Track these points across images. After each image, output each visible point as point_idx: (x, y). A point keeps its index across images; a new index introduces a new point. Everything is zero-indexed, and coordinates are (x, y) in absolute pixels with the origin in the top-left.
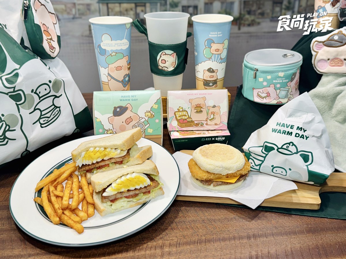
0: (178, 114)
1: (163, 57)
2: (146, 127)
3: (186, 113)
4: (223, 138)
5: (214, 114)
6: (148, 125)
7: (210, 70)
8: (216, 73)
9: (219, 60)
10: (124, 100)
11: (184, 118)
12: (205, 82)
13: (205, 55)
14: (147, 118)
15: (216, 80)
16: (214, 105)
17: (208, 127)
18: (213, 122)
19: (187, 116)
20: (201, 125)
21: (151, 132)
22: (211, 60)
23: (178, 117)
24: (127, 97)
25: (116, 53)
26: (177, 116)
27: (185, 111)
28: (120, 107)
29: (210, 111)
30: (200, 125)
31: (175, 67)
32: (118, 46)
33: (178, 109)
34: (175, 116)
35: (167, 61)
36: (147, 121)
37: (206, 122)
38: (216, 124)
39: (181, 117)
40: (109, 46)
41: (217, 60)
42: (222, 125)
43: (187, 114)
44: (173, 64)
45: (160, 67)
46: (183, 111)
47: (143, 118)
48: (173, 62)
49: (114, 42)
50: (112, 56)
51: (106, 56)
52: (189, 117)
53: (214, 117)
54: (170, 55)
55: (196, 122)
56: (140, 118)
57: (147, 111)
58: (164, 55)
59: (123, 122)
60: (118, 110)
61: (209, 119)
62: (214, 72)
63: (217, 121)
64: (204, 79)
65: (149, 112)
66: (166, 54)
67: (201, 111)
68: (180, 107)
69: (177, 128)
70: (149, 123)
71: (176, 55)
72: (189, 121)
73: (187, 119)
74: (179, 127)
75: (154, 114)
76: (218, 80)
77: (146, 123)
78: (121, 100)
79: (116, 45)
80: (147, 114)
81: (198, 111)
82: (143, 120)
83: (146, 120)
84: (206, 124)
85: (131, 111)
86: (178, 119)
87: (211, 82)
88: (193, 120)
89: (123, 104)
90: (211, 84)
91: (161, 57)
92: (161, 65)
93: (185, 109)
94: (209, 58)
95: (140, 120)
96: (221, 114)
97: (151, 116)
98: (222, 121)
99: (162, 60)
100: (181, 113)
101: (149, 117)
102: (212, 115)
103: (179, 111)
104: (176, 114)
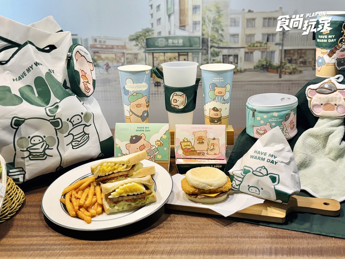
0: (184, 144)
1: (175, 97)
2: (156, 153)
3: (190, 143)
4: (220, 166)
5: (213, 146)
6: (158, 152)
7: (215, 109)
8: (220, 112)
9: (222, 101)
10: (139, 131)
11: (188, 147)
12: (211, 119)
13: (210, 97)
14: (157, 146)
15: (220, 117)
16: (214, 138)
17: (209, 156)
18: (213, 152)
19: (191, 146)
20: (203, 155)
21: (160, 158)
22: (215, 100)
23: (183, 147)
24: (142, 128)
25: (137, 93)
26: (182, 145)
27: (189, 141)
28: (135, 136)
29: (210, 143)
30: (201, 155)
31: (185, 106)
32: (138, 88)
33: (183, 140)
34: (180, 146)
35: (178, 101)
36: (157, 149)
37: (207, 152)
38: (215, 154)
39: (186, 147)
40: (131, 88)
41: (220, 101)
42: (220, 155)
43: (191, 145)
44: (183, 103)
45: (172, 105)
46: (187, 141)
47: (153, 146)
48: (183, 102)
49: (135, 85)
50: (133, 96)
51: (129, 96)
52: (192, 147)
53: (214, 148)
54: (181, 96)
55: (198, 152)
56: (151, 146)
57: (157, 140)
58: (175, 96)
59: (137, 149)
60: (134, 138)
61: (210, 149)
62: (218, 111)
63: (216, 151)
64: (210, 117)
65: (159, 141)
66: (177, 95)
67: (203, 143)
68: (185, 138)
69: (182, 156)
70: (158, 151)
71: (186, 95)
72: (192, 150)
73: (190, 148)
74: (183, 155)
75: (163, 143)
76: (222, 118)
77: (156, 150)
78: (137, 131)
79: (137, 87)
80: (157, 143)
81: (200, 142)
82: (154, 148)
83: (156, 147)
84: (207, 154)
85: (144, 140)
86: (183, 148)
87: (216, 119)
88: (196, 150)
89: (139, 134)
90: (216, 121)
91: (173, 97)
92: (173, 104)
93: (189, 140)
94: (213, 99)
95: (151, 148)
96: (220, 146)
97: (161, 144)
98: (220, 151)
99: (174, 100)
100: (186, 144)
101: (159, 145)
102: (212, 146)
103: (184, 141)
104: (182, 144)
